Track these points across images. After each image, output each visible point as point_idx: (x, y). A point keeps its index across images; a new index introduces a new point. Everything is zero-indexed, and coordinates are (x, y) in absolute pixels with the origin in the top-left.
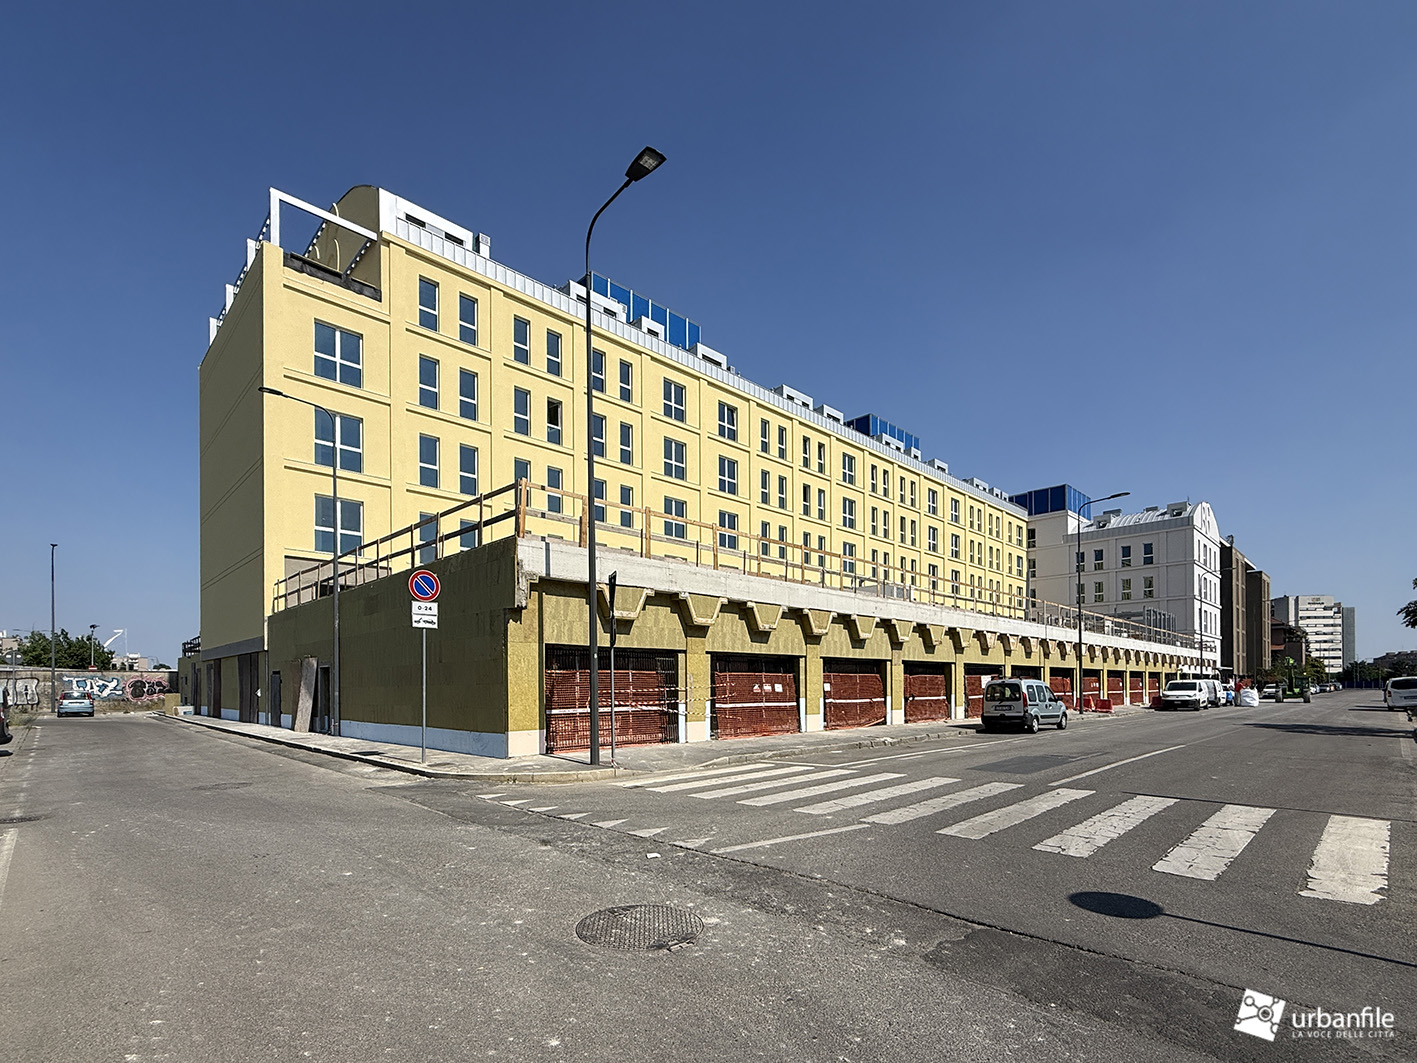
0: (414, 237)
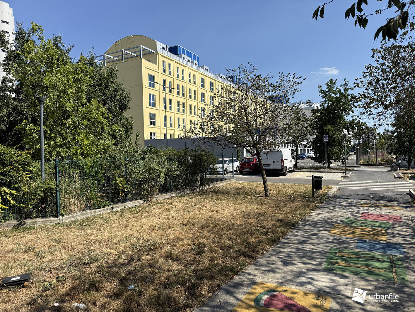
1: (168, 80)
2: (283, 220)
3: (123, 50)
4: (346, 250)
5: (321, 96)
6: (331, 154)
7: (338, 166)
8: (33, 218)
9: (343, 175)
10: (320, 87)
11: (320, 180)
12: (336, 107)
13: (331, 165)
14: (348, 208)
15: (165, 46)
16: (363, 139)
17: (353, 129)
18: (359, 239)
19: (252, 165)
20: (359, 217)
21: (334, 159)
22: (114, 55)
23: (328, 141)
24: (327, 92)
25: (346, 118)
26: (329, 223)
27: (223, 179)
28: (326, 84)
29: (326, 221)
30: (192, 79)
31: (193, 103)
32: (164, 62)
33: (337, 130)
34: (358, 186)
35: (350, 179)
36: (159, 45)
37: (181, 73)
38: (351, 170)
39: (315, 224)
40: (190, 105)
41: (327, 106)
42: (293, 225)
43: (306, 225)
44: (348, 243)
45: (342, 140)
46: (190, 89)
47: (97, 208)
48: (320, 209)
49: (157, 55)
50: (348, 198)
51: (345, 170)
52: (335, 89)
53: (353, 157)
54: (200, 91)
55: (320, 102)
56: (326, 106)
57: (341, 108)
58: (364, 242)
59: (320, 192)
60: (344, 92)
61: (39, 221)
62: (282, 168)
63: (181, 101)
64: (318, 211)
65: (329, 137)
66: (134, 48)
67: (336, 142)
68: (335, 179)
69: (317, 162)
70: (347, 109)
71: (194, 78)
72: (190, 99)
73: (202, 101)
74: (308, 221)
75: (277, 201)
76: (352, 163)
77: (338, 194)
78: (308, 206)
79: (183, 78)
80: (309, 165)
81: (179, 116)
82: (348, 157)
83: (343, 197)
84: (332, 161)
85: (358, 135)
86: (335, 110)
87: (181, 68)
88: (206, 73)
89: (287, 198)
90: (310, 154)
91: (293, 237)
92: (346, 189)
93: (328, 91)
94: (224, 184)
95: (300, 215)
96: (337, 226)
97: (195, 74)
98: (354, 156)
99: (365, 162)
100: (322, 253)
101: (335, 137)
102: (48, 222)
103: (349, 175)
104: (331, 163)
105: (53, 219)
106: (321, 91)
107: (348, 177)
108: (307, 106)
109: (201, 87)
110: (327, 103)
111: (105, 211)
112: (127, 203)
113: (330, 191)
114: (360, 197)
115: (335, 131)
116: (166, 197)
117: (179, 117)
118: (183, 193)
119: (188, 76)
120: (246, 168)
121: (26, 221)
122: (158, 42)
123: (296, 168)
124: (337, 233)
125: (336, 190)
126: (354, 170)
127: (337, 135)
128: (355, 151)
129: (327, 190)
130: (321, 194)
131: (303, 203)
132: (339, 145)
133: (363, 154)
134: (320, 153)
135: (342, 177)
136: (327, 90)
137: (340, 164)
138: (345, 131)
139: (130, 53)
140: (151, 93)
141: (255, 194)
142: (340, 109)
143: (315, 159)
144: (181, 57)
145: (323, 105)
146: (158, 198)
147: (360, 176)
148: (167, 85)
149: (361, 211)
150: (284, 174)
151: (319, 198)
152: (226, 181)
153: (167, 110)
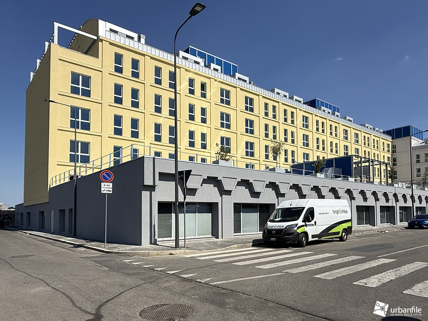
0: (113, 38)
30: (198, 89)
37: (166, 78)
40: (191, 132)
46: (190, 105)
54: (217, 109)
63: (167, 123)
72: (191, 122)
73: (223, 127)
88: (233, 81)
97: (205, 81)
109: (222, 103)
119: (186, 83)
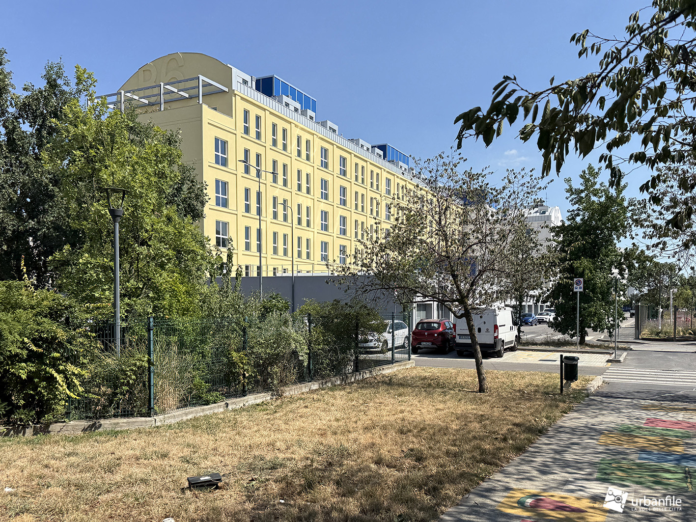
0: (242, 90)
1: (254, 150)
2: (523, 424)
3: (162, 84)
4: (624, 462)
5: (570, 199)
6: (588, 316)
7: (598, 340)
8: (110, 417)
9: (611, 359)
10: (568, 181)
11: (574, 363)
12: (599, 223)
13: (587, 338)
14: (623, 411)
15: (248, 78)
16: (649, 286)
17: (631, 267)
18: (643, 450)
19: (436, 335)
20: (642, 423)
21: (593, 327)
22: (142, 93)
23: (582, 290)
24: (582, 191)
25: (618, 245)
26: (595, 430)
27: (392, 361)
28: (581, 177)
29: (590, 428)
30: (304, 150)
31: (305, 201)
32: (246, 113)
33: (600, 269)
34: (639, 378)
35: (623, 366)
36: (237, 75)
37: (280, 138)
38: (625, 349)
39: (573, 431)
40: (299, 205)
41: (582, 220)
42: (541, 432)
43: (560, 432)
44: (627, 454)
45: (609, 289)
46: (299, 171)
47: (204, 405)
48: (576, 411)
49: (234, 98)
50: (622, 396)
51: (614, 348)
52: (597, 186)
53: (629, 323)
54: (318, 175)
55: (568, 211)
56: (578, 219)
57: (609, 225)
58: (650, 453)
59: (574, 385)
60: (614, 194)
61: (124, 423)
62: (495, 343)
63: (281, 195)
64: (575, 415)
65: (584, 281)
66: (187, 81)
67: (597, 293)
68: (596, 366)
69: (559, 331)
70: (619, 228)
71: (308, 149)
72: (298, 193)
73: (322, 198)
74: (561, 427)
75: (500, 398)
76: (627, 336)
77: (606, 390)
78: (557, 406)
79: (285, 147)
80: (541, 338)
81: (276, 228)
82: (620, 324)
83: (614, 395)
84: (589, 330)
85: (639, 278)
86: (598, 228)
87: (281, 125)
88: (331, 137)
89: (518, 394)
90: (541, 314)
91: (544, 446)
92: (618, 384)
93: (585, 190)
94: (395, 369)
95: (547, 418)
96: (608, 434)
97: (309, 139)
98: (632, 321)
99: (651, 334)
100: (592, 464)
101: (596, 283)
102: (136, 424)
103: (621, 359)
104: (586, 334)
105: (143, 419)
106: (570, 190)
107: (619, 361)
108: (537, 212)
109: (322, 166)
110: (582, 213)
111: (217, 409)
112: (246, 398)
113: (590, 384)
114: (643, 395)
115: (596, 271)
116: (304, 390)
117: (276, 231)
118: (329, 385)
119: (295, 142)
120: (424, 341)
121: (102, 421)
122: (234, 70)
123: (520, 344)
124: (609, 442)
125: (600, 384)
126: (631, 350)
127: (600, 278)
128: (632, 311)
129: (584, 383)
130: (574, 389)
131: (548, 402)
132: (603, 299)
133: (648, 318)
134: (565, 313)
135: (608, 361)
136: (582, 188)
137: (602, 337)
138: (615, 271)
139: (176, 91)
140: (219, 178)
141: (461, 387)
142: (607, 228)
143: (555, 325)
144: (280, 102)
145: (573, 219)
146: (292, 391)
147: (643, 360)
148: (253, 161)
149: (644, 416)
150: (499, 355)
151: (572, 396)
152: (397, 364)
153: (261, 218)
